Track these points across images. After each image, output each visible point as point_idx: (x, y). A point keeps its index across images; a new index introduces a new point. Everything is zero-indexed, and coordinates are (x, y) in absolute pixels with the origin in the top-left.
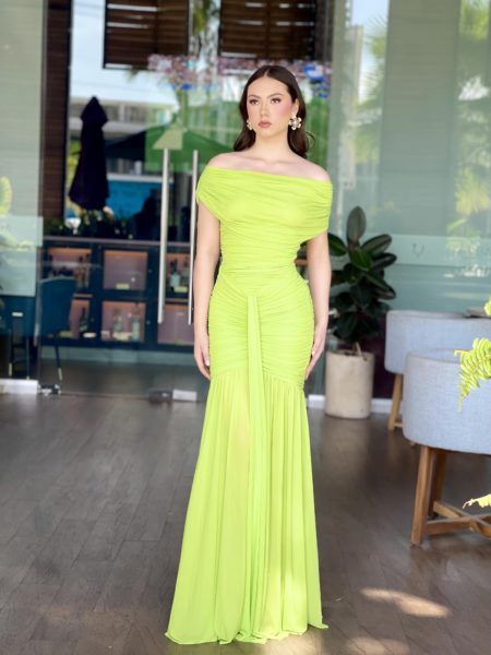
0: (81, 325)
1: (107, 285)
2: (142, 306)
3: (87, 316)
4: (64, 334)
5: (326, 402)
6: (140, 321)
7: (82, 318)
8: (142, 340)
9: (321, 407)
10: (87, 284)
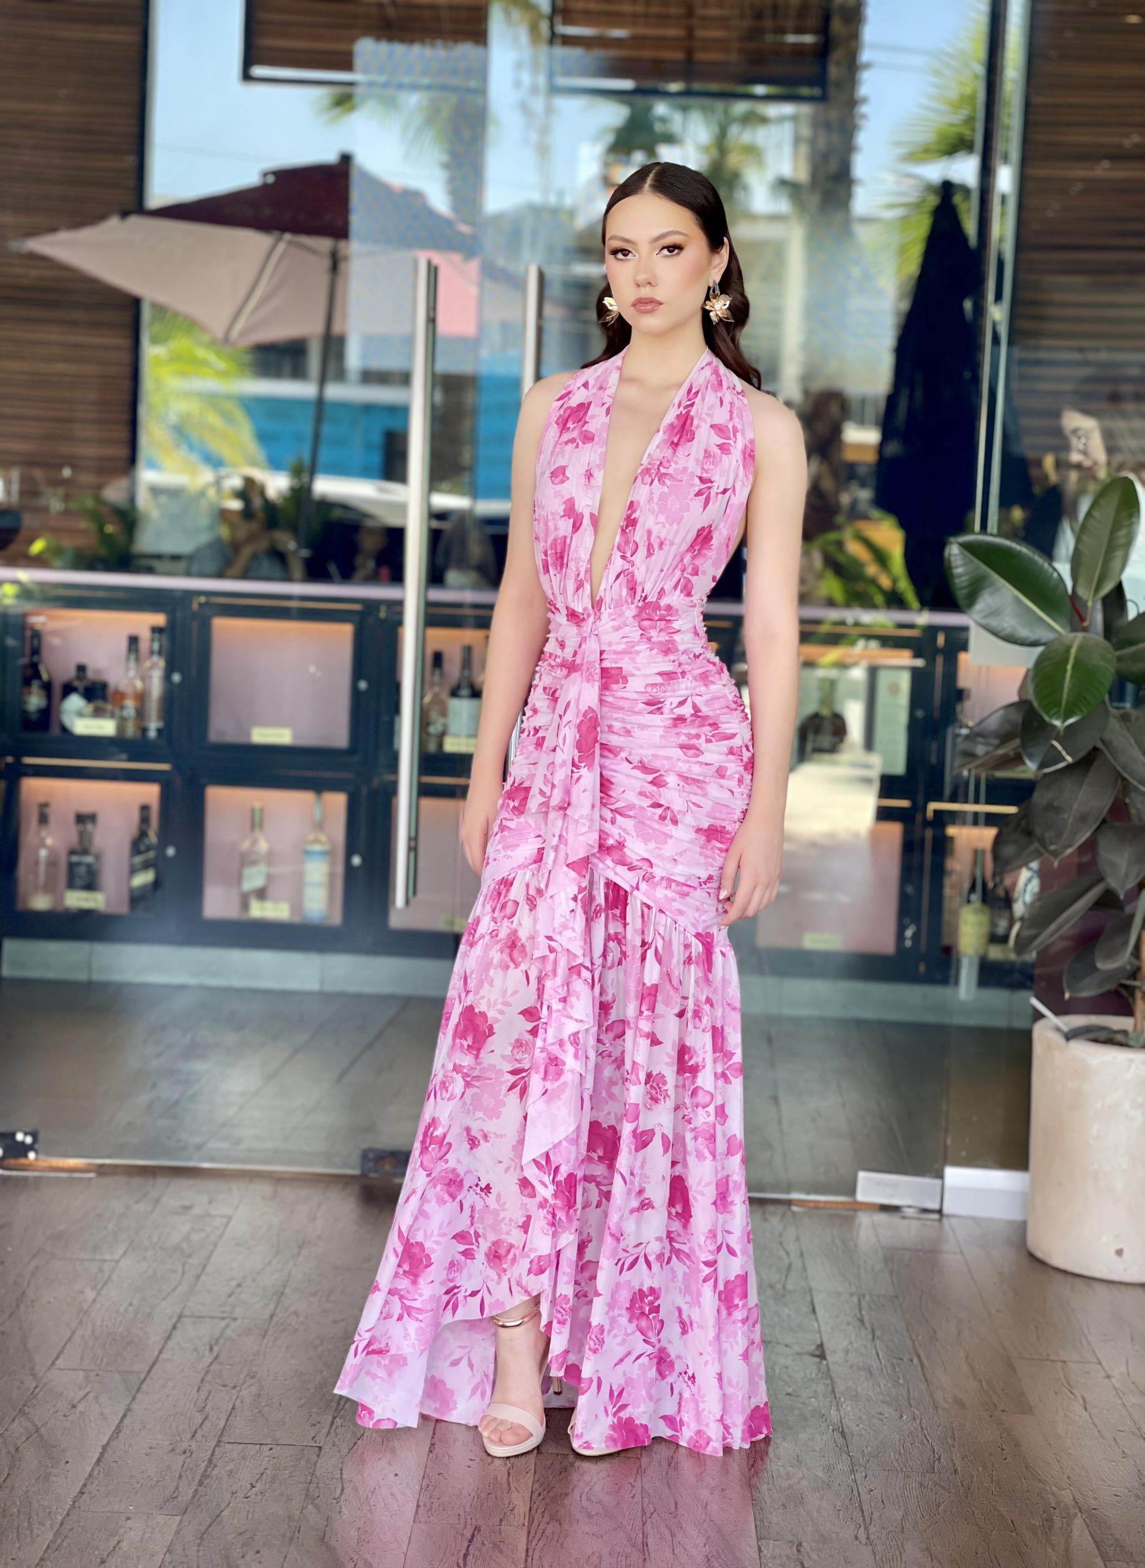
0: (133, 871)
1: (220, 728)
2: (337, 801)
3: (153, 838)
4: (76, 900)
6: (329, 854)
7: (137, 845)
8: (336, 919)
10: (153, 726)
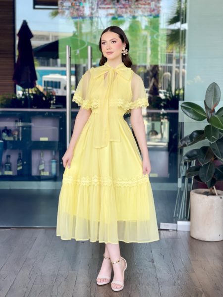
1: (34, 138)
5: (191, 227)
6: (56, 162)
7: (18, 161)
9: (187, 229)
10: (21, 138)
